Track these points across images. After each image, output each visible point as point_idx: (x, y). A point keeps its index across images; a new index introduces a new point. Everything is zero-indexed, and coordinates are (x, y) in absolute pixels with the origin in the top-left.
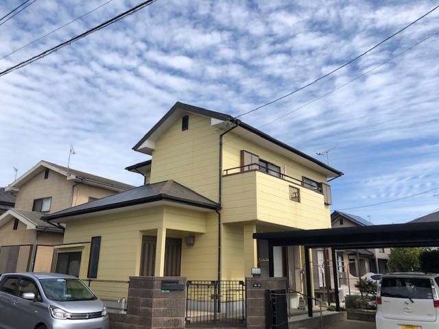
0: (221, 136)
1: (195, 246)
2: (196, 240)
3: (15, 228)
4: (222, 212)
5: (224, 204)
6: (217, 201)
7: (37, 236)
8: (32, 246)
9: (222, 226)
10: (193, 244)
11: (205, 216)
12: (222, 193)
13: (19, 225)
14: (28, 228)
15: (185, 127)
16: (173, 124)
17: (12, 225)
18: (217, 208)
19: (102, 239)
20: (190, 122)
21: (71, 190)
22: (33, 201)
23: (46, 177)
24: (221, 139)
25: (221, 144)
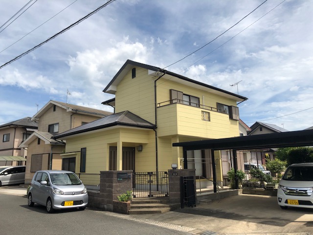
0: (156, 81)
1: (143, 151)
2: (143, 147)
3: (39, 143)
4: (157, 130)
5: (159, 125)
6: (154, 123)
7: (52, 148)
8: (49, 154)
9: (158, 139)
10: (141, 151)
11: (148, 133)
12: (157, 119)
13: (41, 142)
14: (46, 143)
15: (134, 76)
16: (127, 74)
17: (37, 142)
18: (154, 127)
19: (87, 149)
20: (137, 72)
21: (70, 118)
22: (48, 126)
23: (54, 110)
24: (155, 83)
25: (155, 87)
